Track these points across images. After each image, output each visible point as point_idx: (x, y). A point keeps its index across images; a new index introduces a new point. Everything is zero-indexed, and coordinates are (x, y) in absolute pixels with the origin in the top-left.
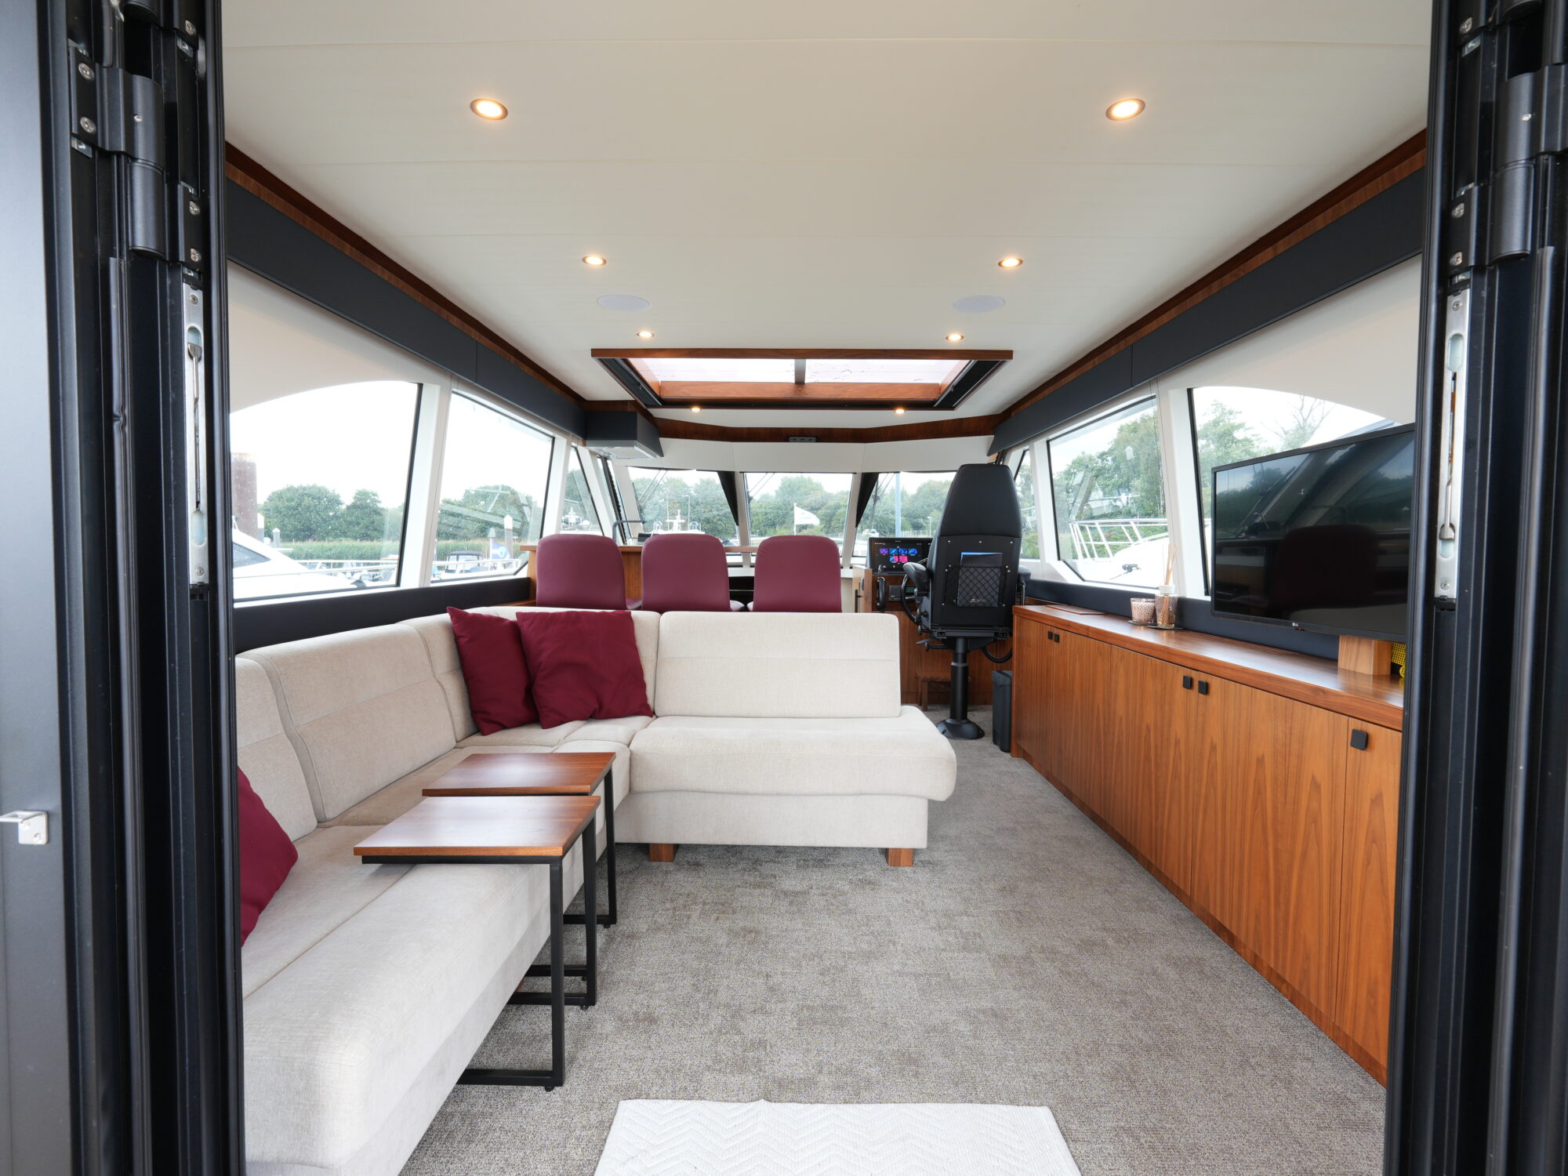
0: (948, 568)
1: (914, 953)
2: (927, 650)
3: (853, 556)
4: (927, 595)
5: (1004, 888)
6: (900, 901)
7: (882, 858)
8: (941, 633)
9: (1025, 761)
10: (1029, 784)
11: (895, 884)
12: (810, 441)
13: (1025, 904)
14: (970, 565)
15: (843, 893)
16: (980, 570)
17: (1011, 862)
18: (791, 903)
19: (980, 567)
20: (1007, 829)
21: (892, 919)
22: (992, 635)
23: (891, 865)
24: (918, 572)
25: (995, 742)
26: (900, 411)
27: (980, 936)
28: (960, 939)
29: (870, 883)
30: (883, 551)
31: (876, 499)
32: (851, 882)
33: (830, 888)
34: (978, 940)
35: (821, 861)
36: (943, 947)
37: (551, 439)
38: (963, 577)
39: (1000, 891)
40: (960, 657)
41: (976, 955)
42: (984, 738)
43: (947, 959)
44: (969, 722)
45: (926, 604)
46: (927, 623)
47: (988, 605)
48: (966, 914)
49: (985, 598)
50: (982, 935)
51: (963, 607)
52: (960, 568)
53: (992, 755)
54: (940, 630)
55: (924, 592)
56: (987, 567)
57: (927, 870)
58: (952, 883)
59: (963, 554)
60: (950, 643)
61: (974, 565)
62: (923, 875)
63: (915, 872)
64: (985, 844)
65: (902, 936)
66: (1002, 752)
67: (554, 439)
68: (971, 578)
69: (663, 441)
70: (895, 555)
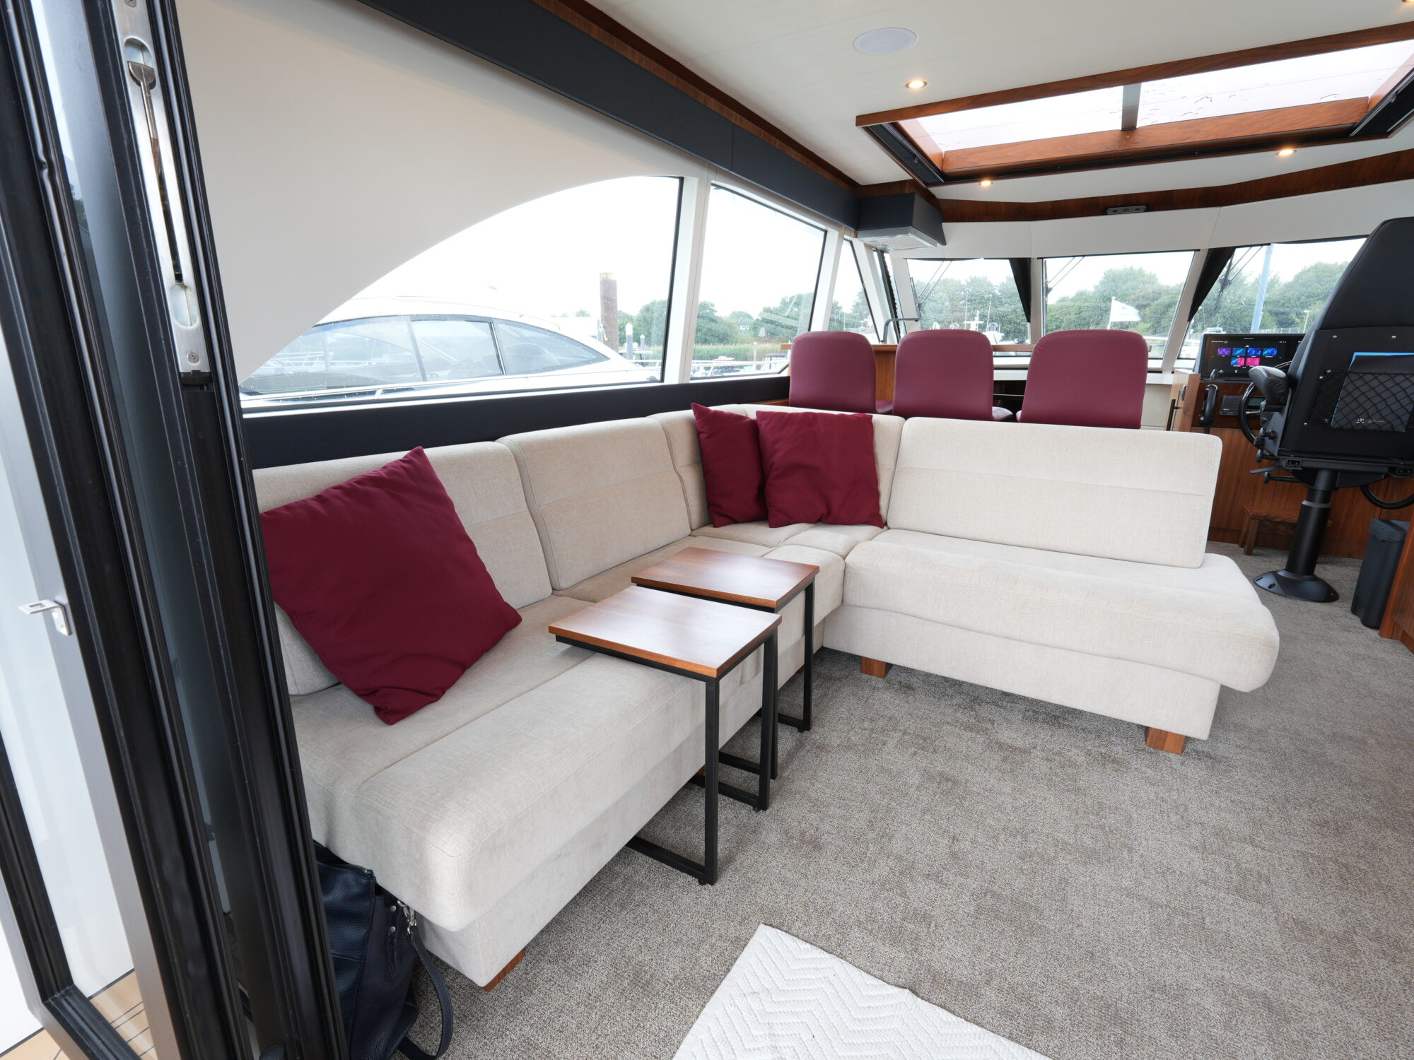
0: (1325, 373)
1: (1157, 872)
2: (1266, 482)
3: (1179, 358)
4: (1280, 411)
5: (1326, 822)
6: (1152, 796)
7: (1141, 735)
8: (1293, 462)
9: (1403, 646)
10: (1405, 680)
11: (1150, 772)
12: (1137, 211)
13: (1359, 857)
14: (1366, 371)
15: (1074, 765)
16: (1382, 378)
17: (1346, 788)
18: (1005, 759)
19: (1385, 374)
20: (1350, 738)
21: (1135, 816)
22: (1386, 470)
23: (1150, 746)
24: (1272, 380)
25: (1354, 610)
26: (1286, 152)
27: (1268, 881)
28: (1235, 877)
29: (1114, 761)
30: (1223, 352)
31: (1225, 283)
32: (1089, 753)
33: (1059, 754)
34: (1264, 885)
35: (1056, 717)
36: (1204, 878)
37: (823, 233)
38: (1350, 388)
39: (1319, 825)
40: (1319, 496)
41: (1255, 906)
42: (1335, 603)
43: (1206, 896)
44: (1316, 579)
45: (1277, 422)
46: (1273, 447)
47: (1385, 428)
48: (1252, 842)
49: (1383, 418)
50: (1272, 880)
51: (1341, 429)
52: (1347, 374)
53: (1346, 629)
54: (1292, 458)
55: (1276, 404)
56: (1398, 374)
57: (1202, 765)
58: (1239, 793)
59: (1356, 354)
60: (1308, 477)
61: (1373, 371)
62: (1194, 771)
63: (1182, 764)
64: (1306, 752)
65: (1144, 843)
66: (1364, 627)
67: (826, 232)
68: (1365, 388)
69: (947, 227)
70: (1241, 357)
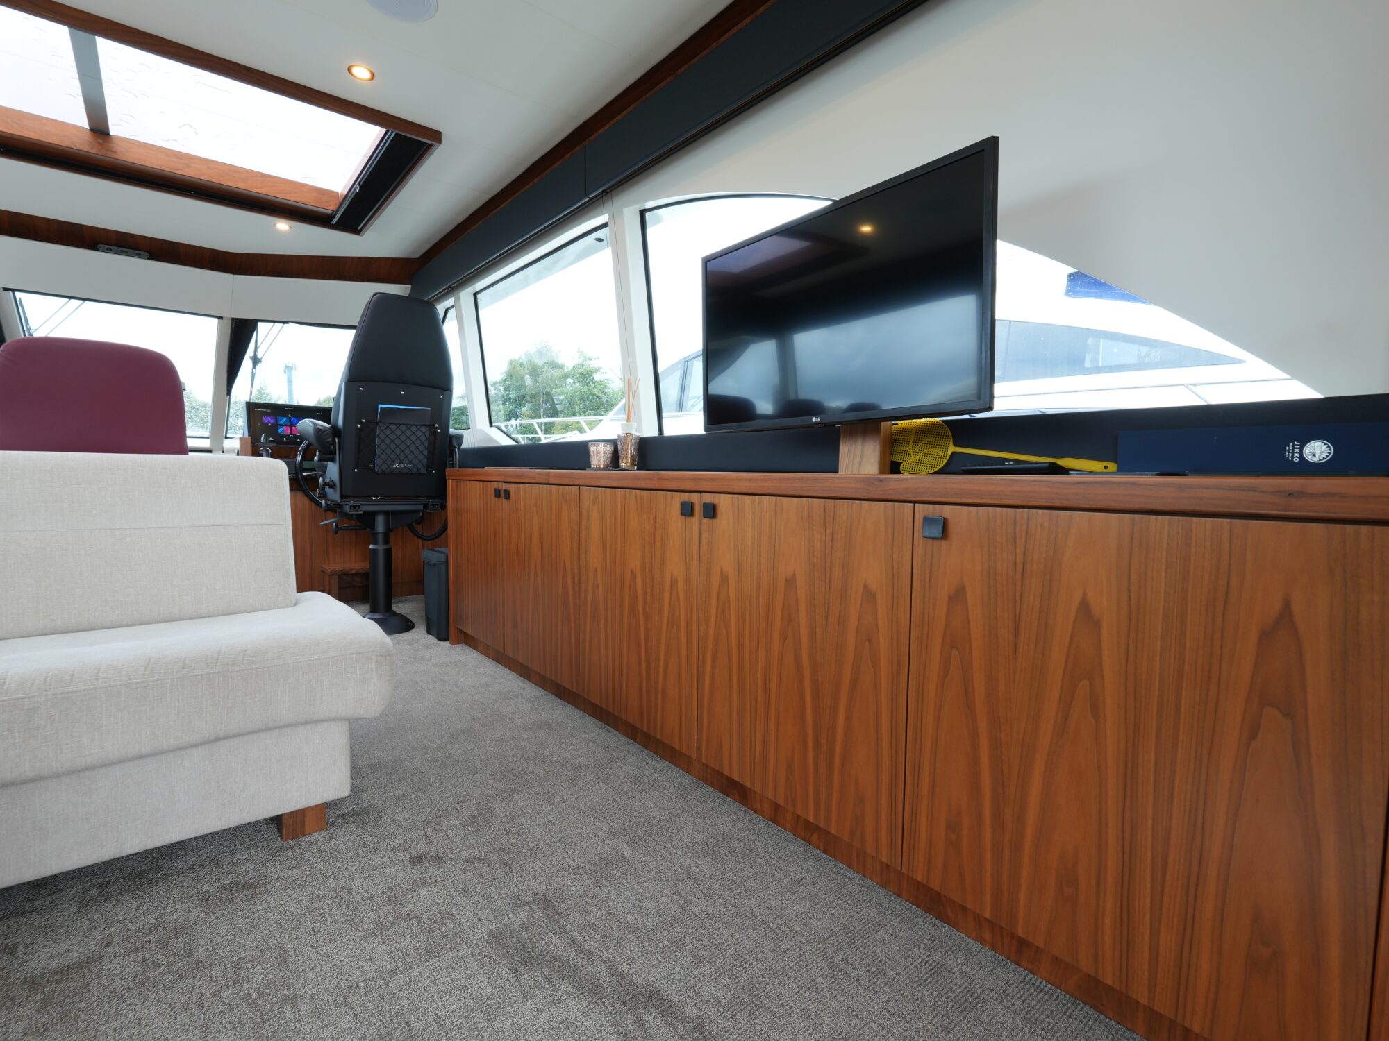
0: (361, 423)
1: (337, 1006)
2: (336, 533)
3: (226, 438)
4: (333, 460)
5: (474, 817)
6: (306, 903)
7: (272, 832)
8: (355, 507)
9: (467, 647)
10: (478, 670)
11: (296, 872)
12: (138, 256)
13: (508, 833)
14: (391, 422)
15: (184, 929)
16: (403, 428)
17: (475, 776)
19: (404, 424)
20: (463, 732)
21: (289, 946)
22: (421, 507)
23: (287, 839)
24: (319, 431)
25: (429, 632)
26: (283, 225)
27: (452, 917)
28: (421, 937)
29: (247, 885)
30: (268, 420)
31: (256, 361)
32: (206, 897)
33: (156, 927)
34: (450, 925)
35: (141, 875)
36: (391, 966)
38: (382, 436)
39: (470, 824)
40: (380, 538)
41: (450, 957)
42: (414, 630)
43: (401, 989)
44: (395, 614)
45: (333, 470)
46: (334, 495)
47: (414, 470)
48: (424, 883)
49: (410, 462)
50: (455, 912)
51: (384, 473)
52: (377, 423)
53: (427, 647)
54: (352, 503)
55: (328, 455)
56: (412, 425)
57: (352, 827)
58: (396, 836)
59: (380, 406)
60: (367, 520)
61: (396, 422)
62: (345, 839)
63: (330, 839)
64: (436, 761)
65: (311, 975)
66: (439, 642)
68: (392, 437)
70: (286, 425)
